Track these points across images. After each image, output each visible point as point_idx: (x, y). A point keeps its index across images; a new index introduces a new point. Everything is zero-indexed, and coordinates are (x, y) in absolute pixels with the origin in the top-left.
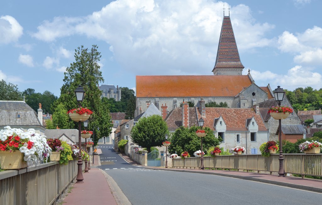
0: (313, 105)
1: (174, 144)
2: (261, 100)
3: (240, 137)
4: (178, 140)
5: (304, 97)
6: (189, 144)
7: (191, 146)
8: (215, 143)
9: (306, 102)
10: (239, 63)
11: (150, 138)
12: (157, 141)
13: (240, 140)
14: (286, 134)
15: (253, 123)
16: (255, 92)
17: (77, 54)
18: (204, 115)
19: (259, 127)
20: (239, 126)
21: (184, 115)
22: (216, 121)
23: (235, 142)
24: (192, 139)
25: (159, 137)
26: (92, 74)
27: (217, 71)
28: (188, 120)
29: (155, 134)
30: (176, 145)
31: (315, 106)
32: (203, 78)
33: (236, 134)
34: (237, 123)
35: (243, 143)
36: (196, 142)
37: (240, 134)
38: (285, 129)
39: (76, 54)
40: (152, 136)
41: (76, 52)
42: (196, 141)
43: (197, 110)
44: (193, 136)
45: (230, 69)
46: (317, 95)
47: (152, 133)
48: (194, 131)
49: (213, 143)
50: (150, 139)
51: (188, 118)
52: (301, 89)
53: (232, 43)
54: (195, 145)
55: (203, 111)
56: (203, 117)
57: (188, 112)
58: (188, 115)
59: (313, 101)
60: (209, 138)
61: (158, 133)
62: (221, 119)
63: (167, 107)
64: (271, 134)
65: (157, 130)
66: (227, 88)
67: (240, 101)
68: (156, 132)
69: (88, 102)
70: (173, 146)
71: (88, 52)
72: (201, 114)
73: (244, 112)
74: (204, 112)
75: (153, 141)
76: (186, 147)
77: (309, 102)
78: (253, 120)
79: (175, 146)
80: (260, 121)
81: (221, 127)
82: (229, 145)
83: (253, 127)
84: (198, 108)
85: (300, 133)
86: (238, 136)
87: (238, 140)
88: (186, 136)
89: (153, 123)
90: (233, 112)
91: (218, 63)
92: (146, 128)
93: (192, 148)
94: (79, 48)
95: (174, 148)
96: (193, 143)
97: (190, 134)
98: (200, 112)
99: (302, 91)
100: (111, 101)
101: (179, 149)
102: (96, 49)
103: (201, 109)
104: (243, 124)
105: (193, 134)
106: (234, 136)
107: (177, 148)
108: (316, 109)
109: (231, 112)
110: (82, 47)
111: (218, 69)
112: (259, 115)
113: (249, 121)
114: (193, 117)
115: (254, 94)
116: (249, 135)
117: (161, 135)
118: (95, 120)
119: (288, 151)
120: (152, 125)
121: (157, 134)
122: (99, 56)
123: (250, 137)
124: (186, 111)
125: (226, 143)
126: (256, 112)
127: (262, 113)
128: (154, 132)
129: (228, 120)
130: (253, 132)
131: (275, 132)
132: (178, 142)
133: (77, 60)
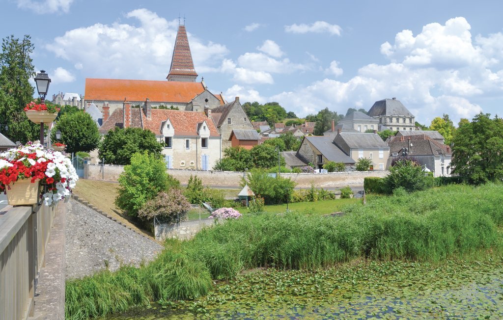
0: (259, 117)
1: (104, 149)
2: (214, 107)
3: (190, 142)
4: (109, 144)
5: (252, 110)
6: (123, 149)
7: (125, 152)
8: (157, 148)
9: (253, 115)
10: (193, 70)
11: (73, 140)
12: (82, 145)
13: (190, 146)
14: (240, 140)
15: (204, 127)
16: (208, 98)
17: (5, 44)
18: (149, 117)
19: (211, 132)
20: (189, 131)
21: (125, 116)
22: (163, 124)
23: (184, 147)
24: (126, 143)
25: (84, 140)
26: (23, 67)
27: (171, 77)
28: (130, 122)
29: (79, 136)
30: (106, 150)
31: (261, 118)
32: (156, 83)
33: (186, 139)
34: (187, 127)
35: (193, 150)
36: (131, 147)
37: (190, 140)
38: (238, 134)
39: (3, 44)
40: (75, 138)
41: (3, 42)
42: (131, 145)
43: (142, 111)
44: (129, 139)
45: (184, 76)
46: (263, 109)
47: (75, 135)
48: (129, 133)
49: (154, 147)
50: (73, 142)
51: (130, 120)
52: (249, 103)
53: (186, 51)
54: (130, 150)
55: (148, 112)
56: (148, 119)
57: (130, 112)
58: (130, 116)
59: (259, 114)
60: (148, 143)
61: (83, 134)
62: (168, 122)
63: (109, 108)
64: (223, 140)
65: (81, 131)
66: (180, 93)
67: (192, 107)
68: (81, 133)
69: (15, 99)
70: (103, 152)
71: (19, 42)
72: (146, 116)
73: (195, 115)
74: (149, 114)
75: (77, 144)
76: (119, 153)
77: (256, 115)
78: (204, 124)
79: (106, 152)
80: (212, 126)
81: (168, 132)
82: (177, 151)
83: (205, 133)
84: (143, 110)
85: (254, 139)
86: (187, 141)
87: (187, 146)
88: (120, 139)
89: (78, 122)
90: (182, 115)
91: (172, 69)
92: (68, 128)
93: (126, 154)
94: (8, 38)
95: (104, 154)
96: (127, 148)
97: (124, 137)
98: (145, 113)
99: (250, 105)
100: (74, 109)
101: (110, 155)
102: (29, 40)
103: (146, 110)
104: (193, 128)
105: (129, 137)
106: (183, 142)
107: (108, 154)
108: (262, 121)
109: (180, 115)
110: (12, 36)
111: (172, 76)
112: (211, 119)
113: (200, 125)
114: (137, 119)
115: (207, 100)
116: (200, 141)
117: (87, 138)
118: (24, 121)
119: (242, 159)
120: (76, 124)
121: (82, 136)
122: (31, 48)
123: (201, 143)
124: (128, 111)
125: (174, 149)
126: (208, 116)
127: (215, 119)
128: (78, 133)
129: (176, 123)
130: (204, 137)
131: (228, 139)
132: (110, 146)
133: (4, 51)
